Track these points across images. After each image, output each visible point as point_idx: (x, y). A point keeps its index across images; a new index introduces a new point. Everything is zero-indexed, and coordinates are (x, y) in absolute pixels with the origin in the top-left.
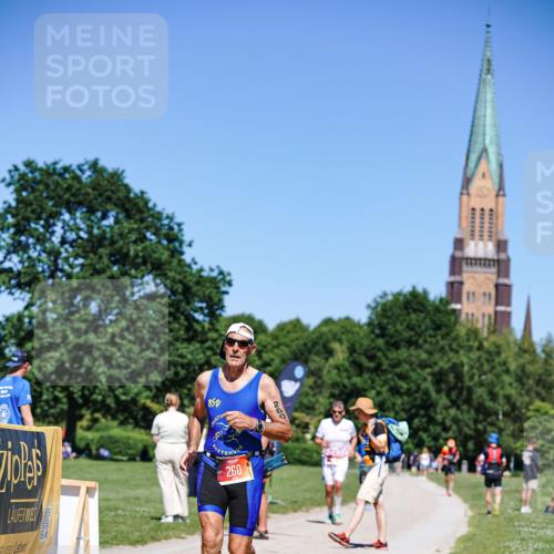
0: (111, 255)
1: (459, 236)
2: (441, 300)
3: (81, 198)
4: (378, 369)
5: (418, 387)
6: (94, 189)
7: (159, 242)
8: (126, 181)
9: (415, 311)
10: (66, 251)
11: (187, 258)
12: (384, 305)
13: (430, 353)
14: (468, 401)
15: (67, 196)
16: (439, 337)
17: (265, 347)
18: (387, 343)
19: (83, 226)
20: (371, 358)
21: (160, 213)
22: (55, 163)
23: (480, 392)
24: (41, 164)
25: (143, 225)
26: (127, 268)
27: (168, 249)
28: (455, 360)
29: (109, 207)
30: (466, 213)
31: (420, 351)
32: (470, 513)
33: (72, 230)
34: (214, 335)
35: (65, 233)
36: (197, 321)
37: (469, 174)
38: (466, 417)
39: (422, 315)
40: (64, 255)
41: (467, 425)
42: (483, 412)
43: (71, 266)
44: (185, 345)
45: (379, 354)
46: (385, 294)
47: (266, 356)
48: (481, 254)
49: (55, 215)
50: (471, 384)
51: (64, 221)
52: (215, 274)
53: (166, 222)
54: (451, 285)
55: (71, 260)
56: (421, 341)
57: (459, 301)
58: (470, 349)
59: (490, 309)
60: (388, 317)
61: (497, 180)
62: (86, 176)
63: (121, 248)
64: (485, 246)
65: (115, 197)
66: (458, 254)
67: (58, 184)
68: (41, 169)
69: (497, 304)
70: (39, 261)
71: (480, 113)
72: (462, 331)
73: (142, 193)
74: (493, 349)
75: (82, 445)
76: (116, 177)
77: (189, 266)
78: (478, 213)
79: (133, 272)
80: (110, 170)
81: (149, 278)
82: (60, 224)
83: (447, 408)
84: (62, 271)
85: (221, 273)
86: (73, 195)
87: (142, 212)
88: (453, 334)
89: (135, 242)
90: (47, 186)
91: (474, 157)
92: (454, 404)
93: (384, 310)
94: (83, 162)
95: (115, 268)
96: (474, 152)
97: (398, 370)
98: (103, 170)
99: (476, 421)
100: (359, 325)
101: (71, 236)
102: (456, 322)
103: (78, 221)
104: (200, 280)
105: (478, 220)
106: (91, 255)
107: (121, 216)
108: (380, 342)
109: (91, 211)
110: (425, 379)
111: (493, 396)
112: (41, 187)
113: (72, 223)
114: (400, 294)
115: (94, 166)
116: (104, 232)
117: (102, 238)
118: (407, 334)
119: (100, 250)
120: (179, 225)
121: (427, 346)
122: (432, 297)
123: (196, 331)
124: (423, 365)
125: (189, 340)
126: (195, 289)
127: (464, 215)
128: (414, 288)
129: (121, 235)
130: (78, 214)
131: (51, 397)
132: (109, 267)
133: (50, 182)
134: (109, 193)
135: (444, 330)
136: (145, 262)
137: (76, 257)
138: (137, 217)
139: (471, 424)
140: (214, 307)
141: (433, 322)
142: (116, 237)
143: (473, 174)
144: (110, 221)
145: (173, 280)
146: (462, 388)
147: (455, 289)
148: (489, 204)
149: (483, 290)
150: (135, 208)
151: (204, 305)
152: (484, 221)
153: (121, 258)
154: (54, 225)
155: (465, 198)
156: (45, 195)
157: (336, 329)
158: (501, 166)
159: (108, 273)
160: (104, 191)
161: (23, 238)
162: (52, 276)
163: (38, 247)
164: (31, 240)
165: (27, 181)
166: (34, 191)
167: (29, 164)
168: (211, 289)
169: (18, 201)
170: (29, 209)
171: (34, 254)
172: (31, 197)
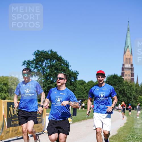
0: (55, 69)
1: (123, 63)
2: (120, 76)
3: (49, 57)
6: (51, 55)
7: (64, 66)
8: (57, 54)
9: (115, 78)
12: (109, 77)
13: (118, 87)
14: (126, 96)
15: (46, 57)
16: (120, 84)
17: (86, 86)
19: (49, 63)
21: (64, 60)
22: (43, 50)
23: (128, 94)
24: (40, 51)
25: (61, 63)
26: (58, 71)
27: (66, 67)
28: (123, 88)
29: (54, 59)
30: (125, 59)
31: (116, 86)
32: (127, 118)
33: (47, 64)
34: (75, 84)
36: (72, 81)
37: (125, 51)
38: (126, 99)
39: (116, 79)
40: (45, 69)
41: (126, 101)
42: (129, 98)
43: (47, 71)
46: (109, 75)
47: (86, 88)
48: (128, 67)
49: (43, 61)
50: (126, 93)
51: (45, 62)
52: (75, 72)
53: (65, 62)
54: (122, 73)
55: (47, 70)
56: (116, 84)
57: (124, 76)
58: (126, 86)
59: (130, 78)
60: (110, 80)
61: (131, 52)
62: (50, 53)
63: (57, 67)
64: (129, 65)
65: (55, 57)
66: (123, 67)
67: (44, 55)
68: (40, 52)
69: (131, 77)
70: (41, 70)
71: (127, 39)
72: (124, 82)
73: (61, 56)
74: (131, 86)
76: (55, 53)
77: (70, 70)
78: (127, 59)
79: (59, 72)
80: (54, 52)
83: (122, 97)
84: (45, 72)
85: (77, 72)
86: (47, 57)
87: (61, 60)
88: (123, 83)
89: (60, 66)
90: (42, 55)
91: (126, 48)
92: (123, 97)
93: (109, 78)
94: (49, 50)
95: (56, 71)
96: (126, 47)
98: (53, 51)
99: (128, 100)
101: (47, 65)
102: (123, 80)
103: (48, 62)
104: (73, 73)
105: (127, 60)
106: (51, 69)
107: (57, 61)
109: (51, 60)
111: (131, 95)
112: (40, 55)
114: (112, 75)
115: (51, 51)
116: (53, 64)
118: (113, 83)
119: (53, 68)
120: (68, 62)
121: (118, 85)
122: (118, 76)
123: (72, 83)
124: (117, 89)
125: (71, 85)
126: (72, 75)
127: (124, 59)
128: (115, 74)
130: (48, 61)
132: (54, 71)
133: (42, 54)
134: (54, 56)
135: (121, 82)
136: (61, 70)
137: (48, 69)
139: (126, 100)
140: (75, 78)
141: (119, 81)
142: (56, 65)
143: (126, 51)
144: (54, 62)
145: (67, 73)
147: (123, 74)
148: (129, 57)
149: (128, 74)
150: (59, 59)
151: (73, 78)
152: (128, 60)
153: (57, 69)
154: (43, 63)
155: (124, 56)
156: (41, 57)
158: (132, 49)
159: (54, 72)
160: (53, 56)
161: (37, 66)
162: (43, 73)
163: (40, 67)
164: (39, 66)
165: (38, 54)
166: (39, 56)
167: (38, 51)
168: (75, 75)
169: (36, 58)
170: (38, 60)
171: (39, 69)
172: (39, 57)
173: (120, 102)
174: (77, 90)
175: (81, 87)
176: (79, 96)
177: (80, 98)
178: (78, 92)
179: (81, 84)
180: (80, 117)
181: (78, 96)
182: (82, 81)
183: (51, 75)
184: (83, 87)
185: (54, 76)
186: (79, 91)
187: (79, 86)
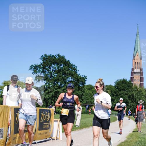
0: (63, 73)
1: (133, 68)
2: (129, 81)
3: (56, 62)
4: (117, 95)
5: (125, 99)
6: (59, 60)
7: (72, 70)
8: (65, 58)
9: (124, 83)
10: (53, 72)
11: (78, 73)
12: (118, 82)
13: (127, 92)
14: (135, 101)
15: (53, 61)
16: (129, 89)
17: (94, 91)
18: (118, 90)
19: (57, 67)
20: (115, 93)
21: (72, 64)
22: (51, 55)
24: (48, 55)
25: (69, 67)
27: (74, 72)
28: (132, 93)
29: (62, 63)
30: (134, 63)
31: (125, 92)
34: (84, 89)
35: (53, 69)
36: (80, 86)
37: (134, 55)
39: (126, 84)
43: (54, 76)
44: (78, 91)
45: (117, 92)
46: (118, 80)
48: (137, 72)
49: (51, 65)
50: (136, 98)
52: (84, 77)
53: (73, 66)
54: (131, 78)
56: (125, 89)
57: (133, 81)
58: (135, 91)
59: (139, 83)
60: (118, 85)
61: (140, 56)
62: (57, 57)
63: (64, 72)
64: (138, 70)
65: (63, 61)
66: (133, 72)
67: (51, 59)
68: (48, 56)
69: (141, 81)
70: (48, 75)
71: (136, 43)
72: (134, 87)
73: (68, 60)
74: (140, 91)
75: (57, 111)
76: (63, 57)
77: (78, 75)
78: (136, 63)
79: (67, 76)
80: (62, 56)
81: (70, 78)
82: (52, 67)
83: (131, 103)
84: (53, 76)
85: (85, 76)
86: (55, 61)
87: (68, 64)
88: (132, 88)
89: (67, 70)
90: (49, 59)
91: (135, 52)
92: (132, 102)
93: (118, 83)
95: (63, 76)
97: (121, 95)
100: (113, 86)
102: (133, 85)
104: (81, 78)
105: (136, 65)
107: (64, 65)
108: (117, 90)
109: (58, 64)
110: (126, 97)
112: (48, 60)
113: (54, 67)
114: (121, 80)
115: (59, 55)
116: (61, 68)
117: (61, 70)
118: (123, 88)
119: (60, 72)
120: (76, 67)
122: (127, 80)
123: (80, 88)
124: (126, 94)
125: (79, 90)
126: (80, 80)
127: (134, 64)
128: (124, 79)
129: (64, 69)
130: (56, 65)
131: (51, 102)
135: (130, 87)
136: (69, 74)
137: (55, 74)
138: (68, 65)
140: (84, 83)
141: (128, 86)
144: (62, 66)
145: (75, 78)
146: (134, 99)
147: (132, 79)
148: (139, 61)
149: (138, 79)
150: (67, 64)
151: (82, 83)
152: (138, 65)
153: (64, 74)
155: (134, 60)
157: (108, 87)
158: (141, 54)
160: (61, 60)
161: (44, 70)
162: (51, 77)
163: (48, 72)
164: (46, 70)
165: (45, 58)
166: (46, 60)
167: (45, 55)
168: (83, 80)
169: (43, 62)
170: (46, 64)
171: (47, 73)
172: (46, 62)
173: (129, 107)
174: (85, 95)
175: (89, 92)
176: (88, 101)
177: (88, 103)
178: (87, 98)
179: (89, 89)
180: (88, 123)
181: (86, 101)
182: (91, 85)
183: (59, 80)
184: (91, 92)
185: (62, 81)
186: (87, 96)
187: (87, 91)
